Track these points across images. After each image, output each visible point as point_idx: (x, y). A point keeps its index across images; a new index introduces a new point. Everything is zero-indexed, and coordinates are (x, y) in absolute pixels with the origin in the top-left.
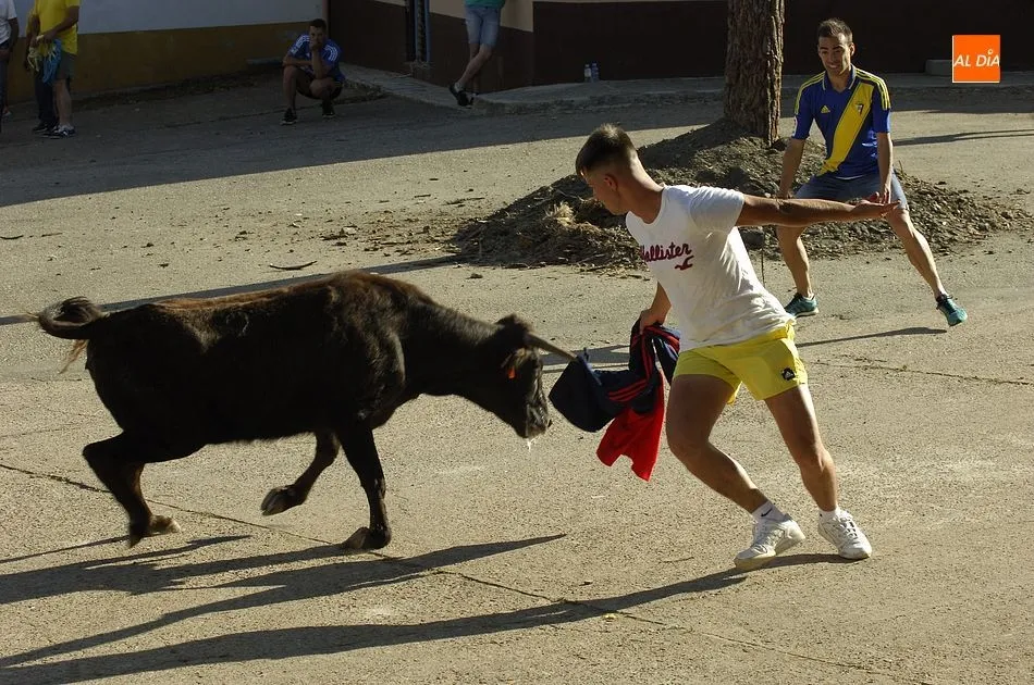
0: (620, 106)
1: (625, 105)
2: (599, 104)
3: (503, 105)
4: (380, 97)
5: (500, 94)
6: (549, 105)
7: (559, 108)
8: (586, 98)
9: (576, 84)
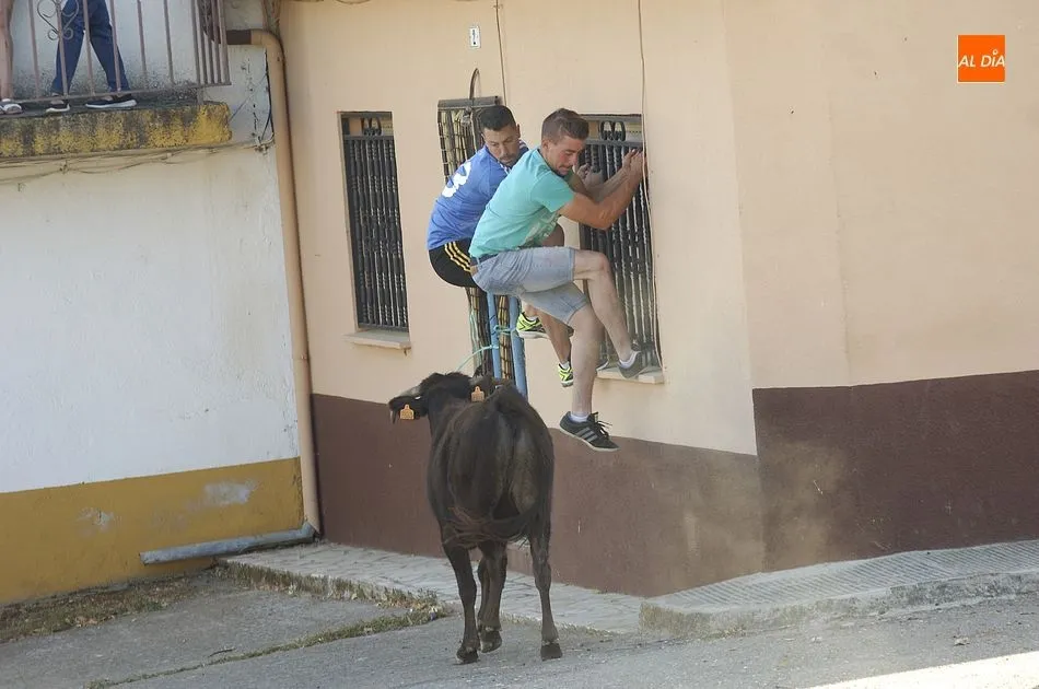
0: (956, 604)
1: (969, 602)
2: (911, 602)
3: (705, 618)
4: (437, 616)
5: (695, 594)
6: (802, 612)
7: (826, 616)
8: (881, 592)
9: (862, 562)
